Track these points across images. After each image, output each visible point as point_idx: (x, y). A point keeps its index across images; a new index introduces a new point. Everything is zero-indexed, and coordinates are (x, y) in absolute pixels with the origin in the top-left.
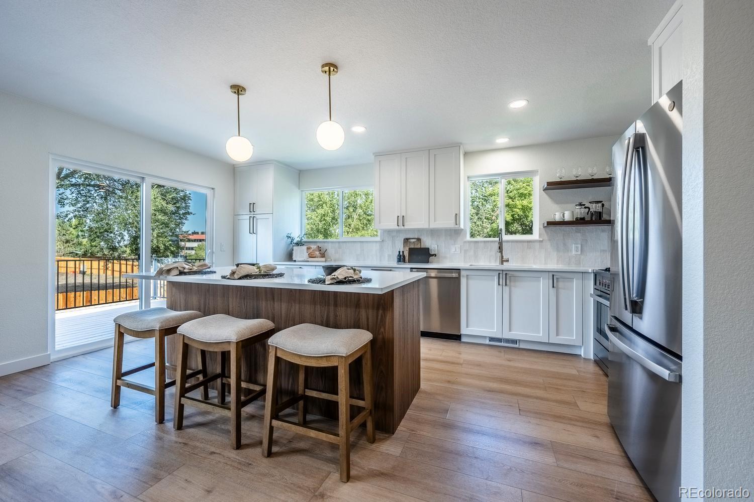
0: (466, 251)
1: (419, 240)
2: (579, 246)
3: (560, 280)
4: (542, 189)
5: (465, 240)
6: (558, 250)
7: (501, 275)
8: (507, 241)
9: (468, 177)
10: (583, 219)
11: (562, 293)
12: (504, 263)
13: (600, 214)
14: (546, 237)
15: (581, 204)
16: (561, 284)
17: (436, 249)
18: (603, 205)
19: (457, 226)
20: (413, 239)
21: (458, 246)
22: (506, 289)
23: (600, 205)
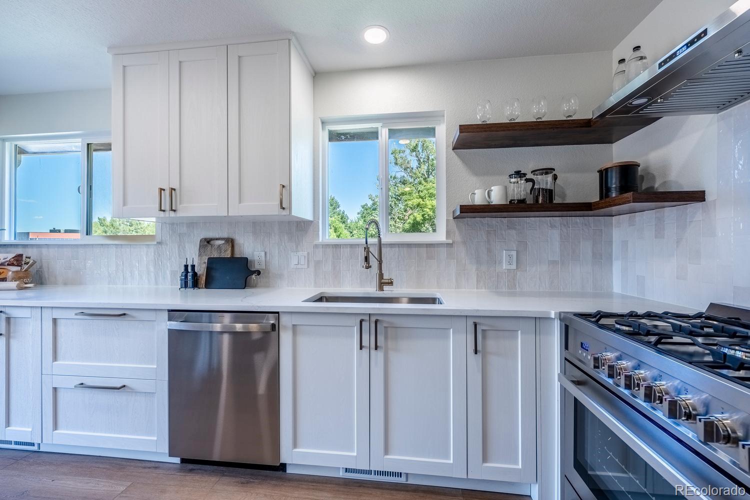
0: (318, 264)
1: (231, 242)
2: (514, 253)
3: (490, 334)
4: (451, 148)
5: (316, 242)
6: (478, 262)
7: (365, 325)
8: (392, 245)
9: (323, 123)
10: (522, 201)
11: (494, 362)
12: (386, 288)
13: (550, 193)
14: (458, 238)
15: (519, 174)
16: (492, 344)
17: (263, 259)
18: (555, 178)
19: (284, 213)
20: (217, 239)
21: (303, 254)
22: (378, 356)
23: (549, 178)
